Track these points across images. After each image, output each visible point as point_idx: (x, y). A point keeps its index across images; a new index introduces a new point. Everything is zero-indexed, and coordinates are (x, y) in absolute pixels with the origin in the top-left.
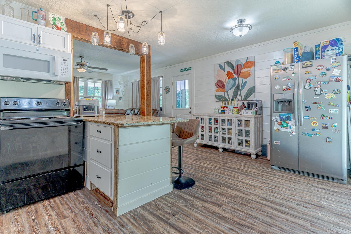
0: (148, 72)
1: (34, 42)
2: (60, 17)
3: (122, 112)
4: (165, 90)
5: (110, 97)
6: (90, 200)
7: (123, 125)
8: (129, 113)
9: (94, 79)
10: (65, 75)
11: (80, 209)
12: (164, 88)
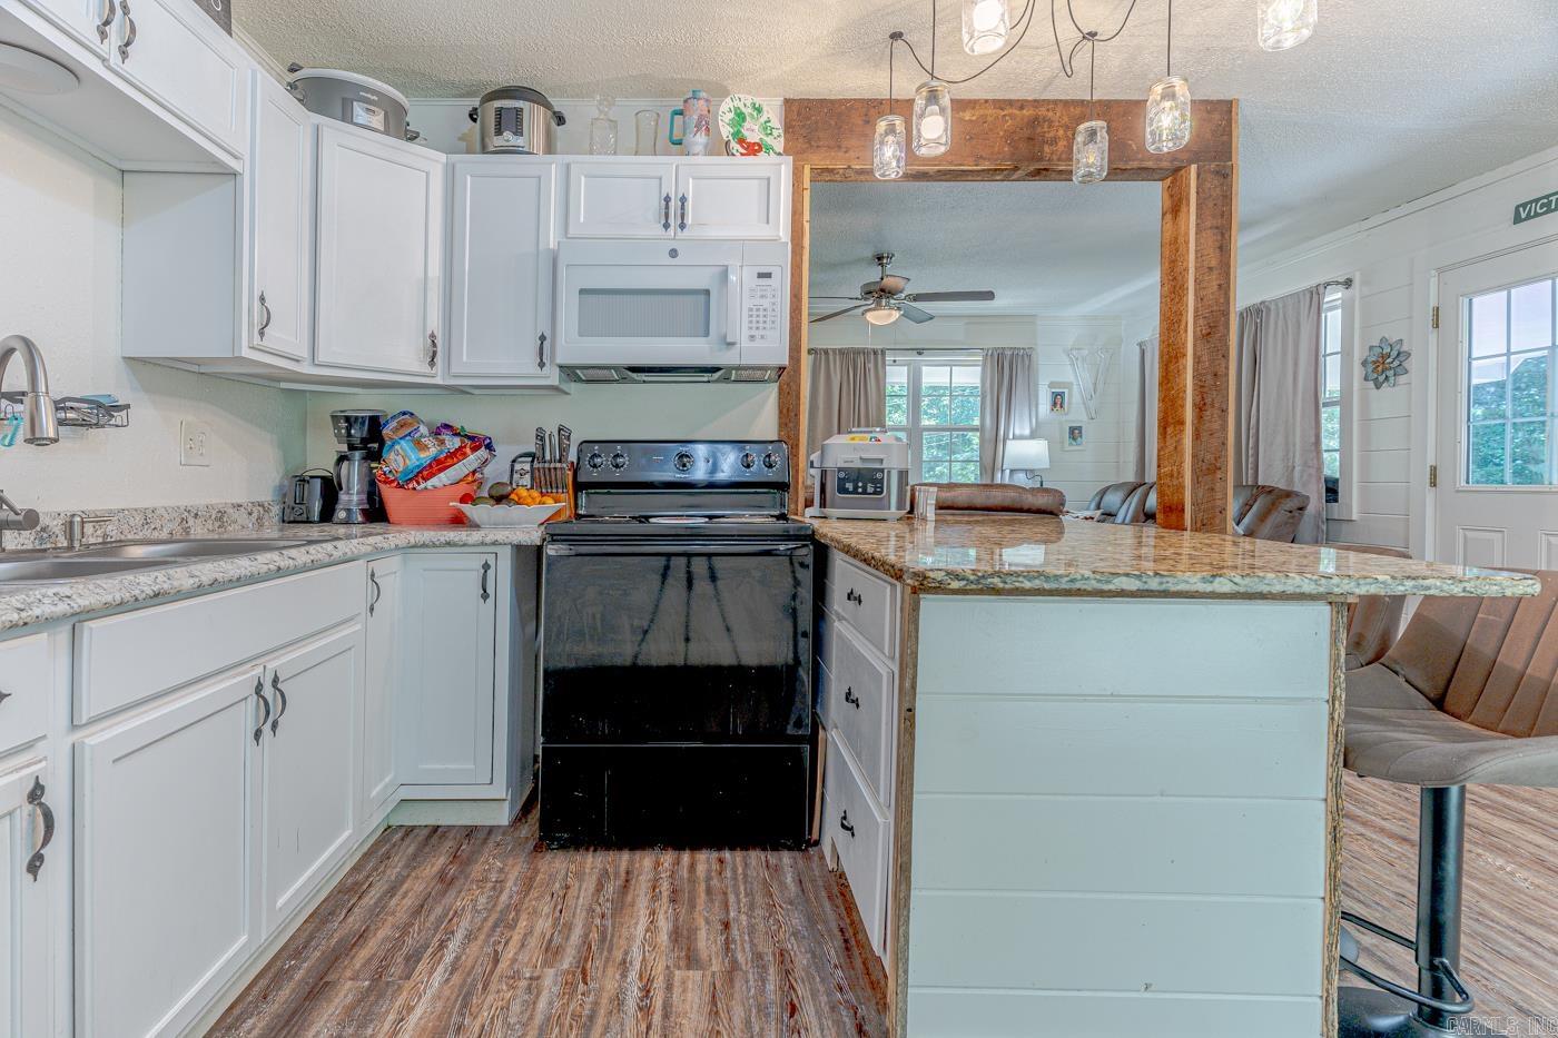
0: (1214, 263)
1: (666, 226)
2: (758, 101)
3: (1041, 501)
4: (1364, 363)
5: (1021, 426)
6: (812, 921)
7: (925, 578)
8: (1113, 511)
9: (948, 350)
10: (762, 337)
11: (760, 949)
12: (1358, 355)
